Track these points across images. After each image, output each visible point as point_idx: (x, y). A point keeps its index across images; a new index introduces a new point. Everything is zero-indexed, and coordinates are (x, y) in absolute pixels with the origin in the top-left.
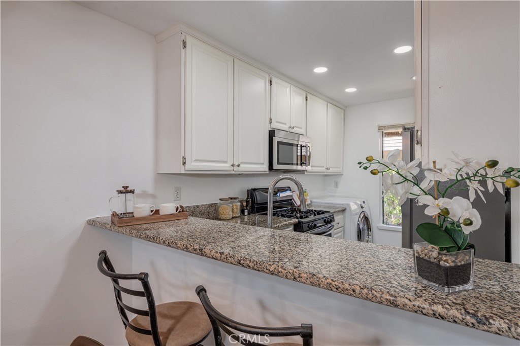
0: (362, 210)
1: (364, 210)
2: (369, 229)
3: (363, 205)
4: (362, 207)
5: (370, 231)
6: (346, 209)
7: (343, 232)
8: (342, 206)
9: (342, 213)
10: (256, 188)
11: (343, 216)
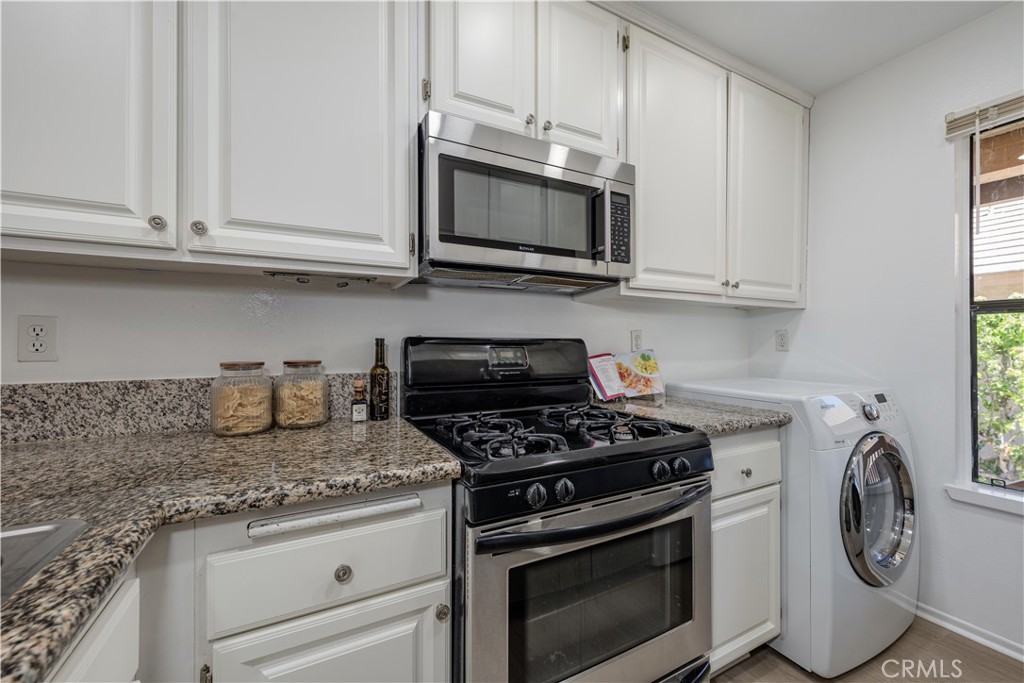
0: (865, 427)
1: (879, 425)
2: (906, 501)
3: (876, 408)
4: (869, 417)
5: (912, 509)
6: (790, 420)
7: (776, 504)
8: (776, 408)
9: (774, 431)
10: (423, 335)
11: (777, 444)
